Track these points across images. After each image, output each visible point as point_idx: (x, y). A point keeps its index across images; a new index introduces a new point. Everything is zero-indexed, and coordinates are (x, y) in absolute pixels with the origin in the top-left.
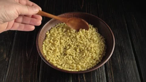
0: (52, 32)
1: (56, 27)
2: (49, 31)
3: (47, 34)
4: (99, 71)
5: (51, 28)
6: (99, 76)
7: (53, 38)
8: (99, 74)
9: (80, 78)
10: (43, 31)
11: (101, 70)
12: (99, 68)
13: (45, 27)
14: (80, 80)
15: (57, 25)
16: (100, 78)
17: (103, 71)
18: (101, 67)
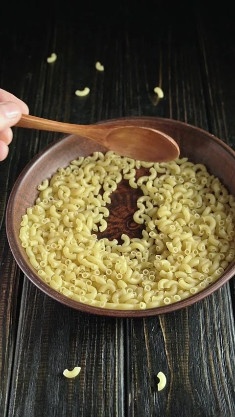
0: (57, 184)
1: (72, 167)
2: (50, 180)
3: (41, 188)
4: (211, 306)
5: (54, 170)
6: (212, 324)
7: (60, 204)
8: (212, 318)
9: (149, 332)
10: (29, 185)
11: (217, 305)
12: (211, 295)
13: (33, 171)
14: (148, 338)
15: (75, 162)
16: (213, 331)
17: (224, 308)
18: (217, 292)
